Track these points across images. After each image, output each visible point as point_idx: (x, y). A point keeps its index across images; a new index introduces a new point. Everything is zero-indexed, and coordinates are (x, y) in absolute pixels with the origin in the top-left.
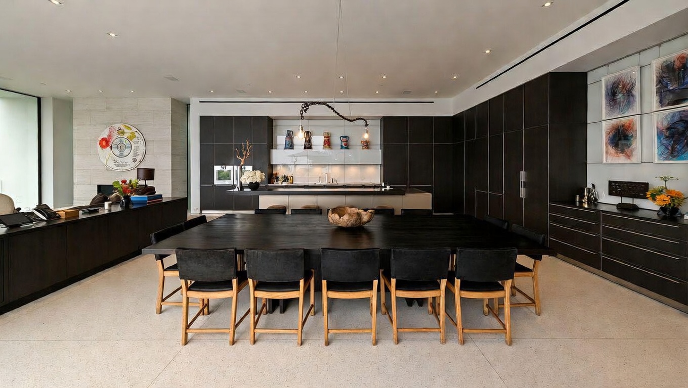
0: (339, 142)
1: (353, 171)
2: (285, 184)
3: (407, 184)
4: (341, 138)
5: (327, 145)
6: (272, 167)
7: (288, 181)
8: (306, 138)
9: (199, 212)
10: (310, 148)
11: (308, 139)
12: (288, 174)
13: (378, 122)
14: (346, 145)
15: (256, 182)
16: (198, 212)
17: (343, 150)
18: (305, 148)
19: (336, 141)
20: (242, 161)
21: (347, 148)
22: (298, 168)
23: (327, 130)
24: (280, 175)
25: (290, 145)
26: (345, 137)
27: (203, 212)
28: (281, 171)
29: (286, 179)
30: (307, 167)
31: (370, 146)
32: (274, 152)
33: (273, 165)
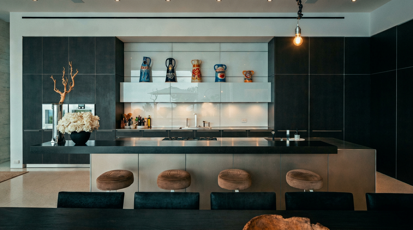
0: (213, 73)
1: (231, 110)
2: (139, 128)
3: (307, 130)
4: (216, 67)
5: (196, 76)
6: (122, 105)
7: (144, 125)
8: (168, 68)
9: (22, 167)
10: (174, 80)
11: (170, 69)
12: (145, 115)
13: (265, 47)
14: (222, 76)
15: (83, 132)
16: (21, 165)
17: (219, 83)
18: (167, 80)
19: (209, 71)
20: (63, 95)
21: (224, 80)
22: (159, 107)
23: (197, 56)
24: (134, 116)
25: (147, 77)
26: (222, 65)
27: (28, 165)
28: (134, 111)
29: (141, 121)
30: (170, 106)
31: (254, 79)
32: (125, 85)
33: (123, 103)
